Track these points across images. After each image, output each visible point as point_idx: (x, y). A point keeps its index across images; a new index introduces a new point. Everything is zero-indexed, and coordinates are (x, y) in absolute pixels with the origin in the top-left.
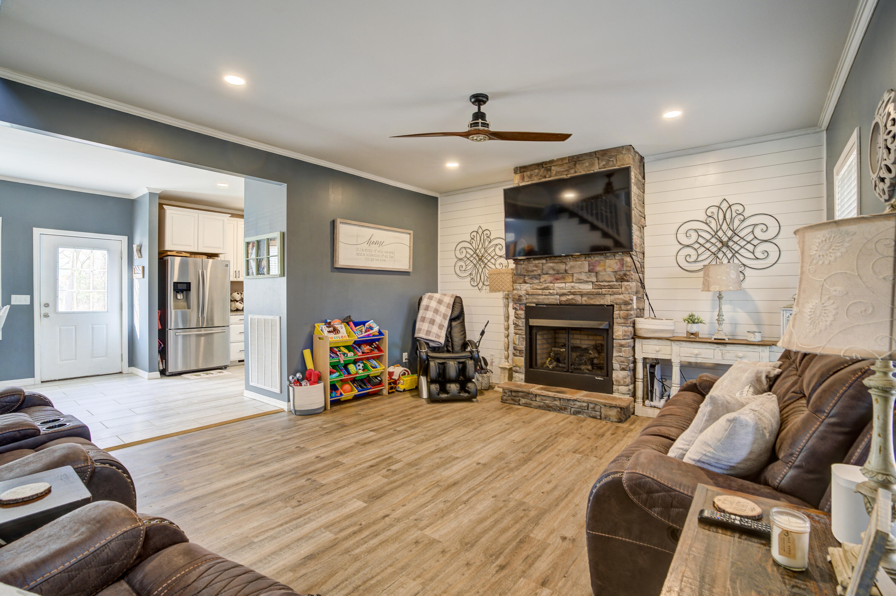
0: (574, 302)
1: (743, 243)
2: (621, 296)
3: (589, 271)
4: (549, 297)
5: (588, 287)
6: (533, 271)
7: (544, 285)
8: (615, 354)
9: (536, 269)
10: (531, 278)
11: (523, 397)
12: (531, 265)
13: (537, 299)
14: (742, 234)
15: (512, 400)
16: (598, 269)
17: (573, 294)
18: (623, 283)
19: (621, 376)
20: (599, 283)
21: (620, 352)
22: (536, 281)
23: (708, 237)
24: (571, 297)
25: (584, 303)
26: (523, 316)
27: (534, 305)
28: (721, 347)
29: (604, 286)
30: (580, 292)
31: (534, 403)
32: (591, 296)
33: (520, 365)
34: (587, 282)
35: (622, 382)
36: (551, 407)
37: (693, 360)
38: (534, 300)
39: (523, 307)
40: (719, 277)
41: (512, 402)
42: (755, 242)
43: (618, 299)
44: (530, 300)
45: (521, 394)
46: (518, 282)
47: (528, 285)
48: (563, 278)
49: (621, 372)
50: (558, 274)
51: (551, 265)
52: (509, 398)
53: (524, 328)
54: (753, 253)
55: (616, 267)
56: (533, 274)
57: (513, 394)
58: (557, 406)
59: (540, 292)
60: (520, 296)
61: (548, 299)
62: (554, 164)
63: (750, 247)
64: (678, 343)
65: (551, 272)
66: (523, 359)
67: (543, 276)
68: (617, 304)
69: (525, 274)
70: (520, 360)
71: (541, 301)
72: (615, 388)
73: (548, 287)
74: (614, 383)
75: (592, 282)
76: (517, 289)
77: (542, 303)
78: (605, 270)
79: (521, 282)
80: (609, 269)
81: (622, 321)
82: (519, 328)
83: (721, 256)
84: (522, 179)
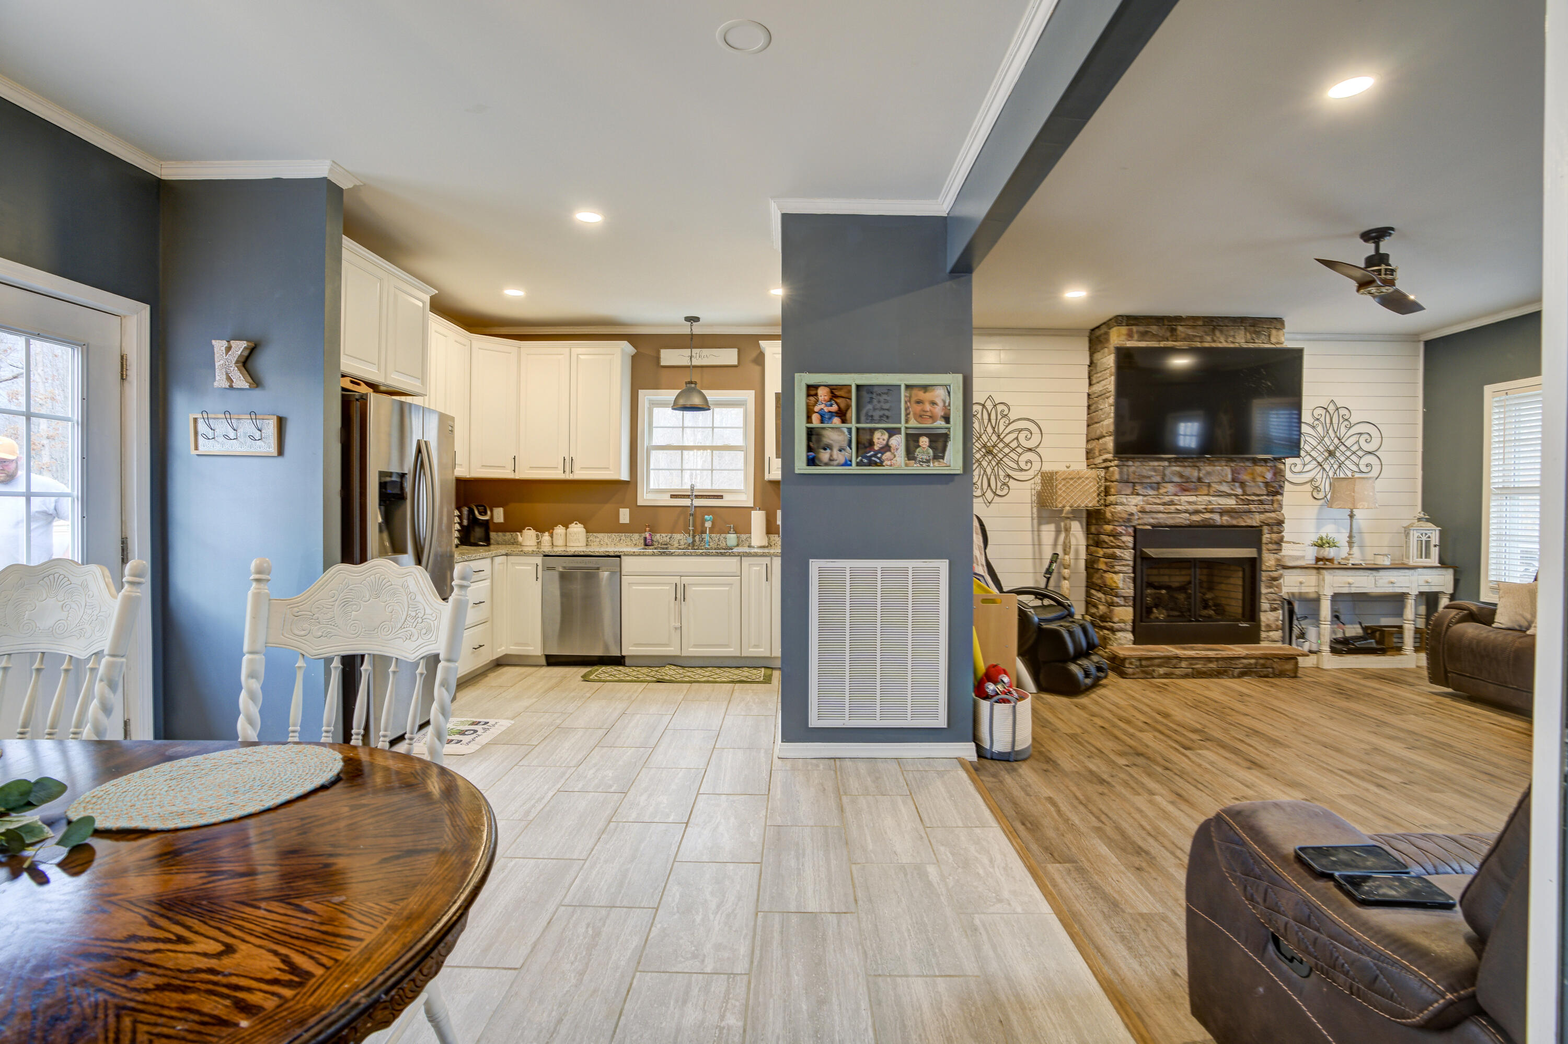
0: (1211, 521)
1: (1348, 453)
2: (1273, 515)
3: (1234, 480)
4: (1174, 515)
5: (1231, 502)
6: (1149, 477)
7: (1167, 499)
8: (1264, 590)
9: (1153, 473)
10: (1146, 488)
11: (1160, 666)
12: (1147, 468)
13: (1157, 518)
14: (1348, 443)
15: (1143, 672)
16: (1245, 477)
17: (1212, 511)
18: (1275, 498)
19: (1272, 619)
20: (1246, 497)
21: (1270, 587)
22: (1151, 492)
23: (1315, 444)
24: (1207, 516)
25: (1225, 523)
26: (1131, 545)
27: (1149, 527)
28: (1374, 573)
29: (1253, 501)
30: (1220, 508)
31: (1177, 671)
32: (1233, 514)
33: (1125, 618)
34: (1229, 495)
35: (1274, 626)
36: (1204, 673)
37: (1345, 590)
38: (1152, 521)
39: (1131, 530)
40: (1366, 493)
41: (1142, 675)
42: (1360, 453)
43: (1271, 518)
44: (1145, 521)
45: (1157, 661)
46: (1123, 493)
47: (1140, 498)
48: (1196, 489)
49: (1272, 613)
50: (1187, 482)
51: (1177, 469)
52: (1137, 670)
53: (1131, 563)
54: (1358, 465)
55: (1269, 476)
56: (1148, 481)
57: (1144, 663)
58: (1212, 670)
59: (1161, 508)
60: (1132, 514)
61: (1173, 518)
62: (1183, 324)
63: (1354, 457)
64: (1331, 571)
65: (1176, 479)
66: (1131, 610)
67: (1165, 485)
68: (1268, 525)
69: (1137, 481)
70: (1126, 611)
71: (1161, 521)
72: (1263, 635)
73: (1172, 501)
74: (1263, 629)
75: (1236, 495)
76: (1122, 504)
77: (1163, 525)
78: (1254, 480)
79: (1128, 492)
80: (1259, 479)
81: (1275, 547)
82: (1124, 563)
83: (1327, 467)
84: (1130, 336)
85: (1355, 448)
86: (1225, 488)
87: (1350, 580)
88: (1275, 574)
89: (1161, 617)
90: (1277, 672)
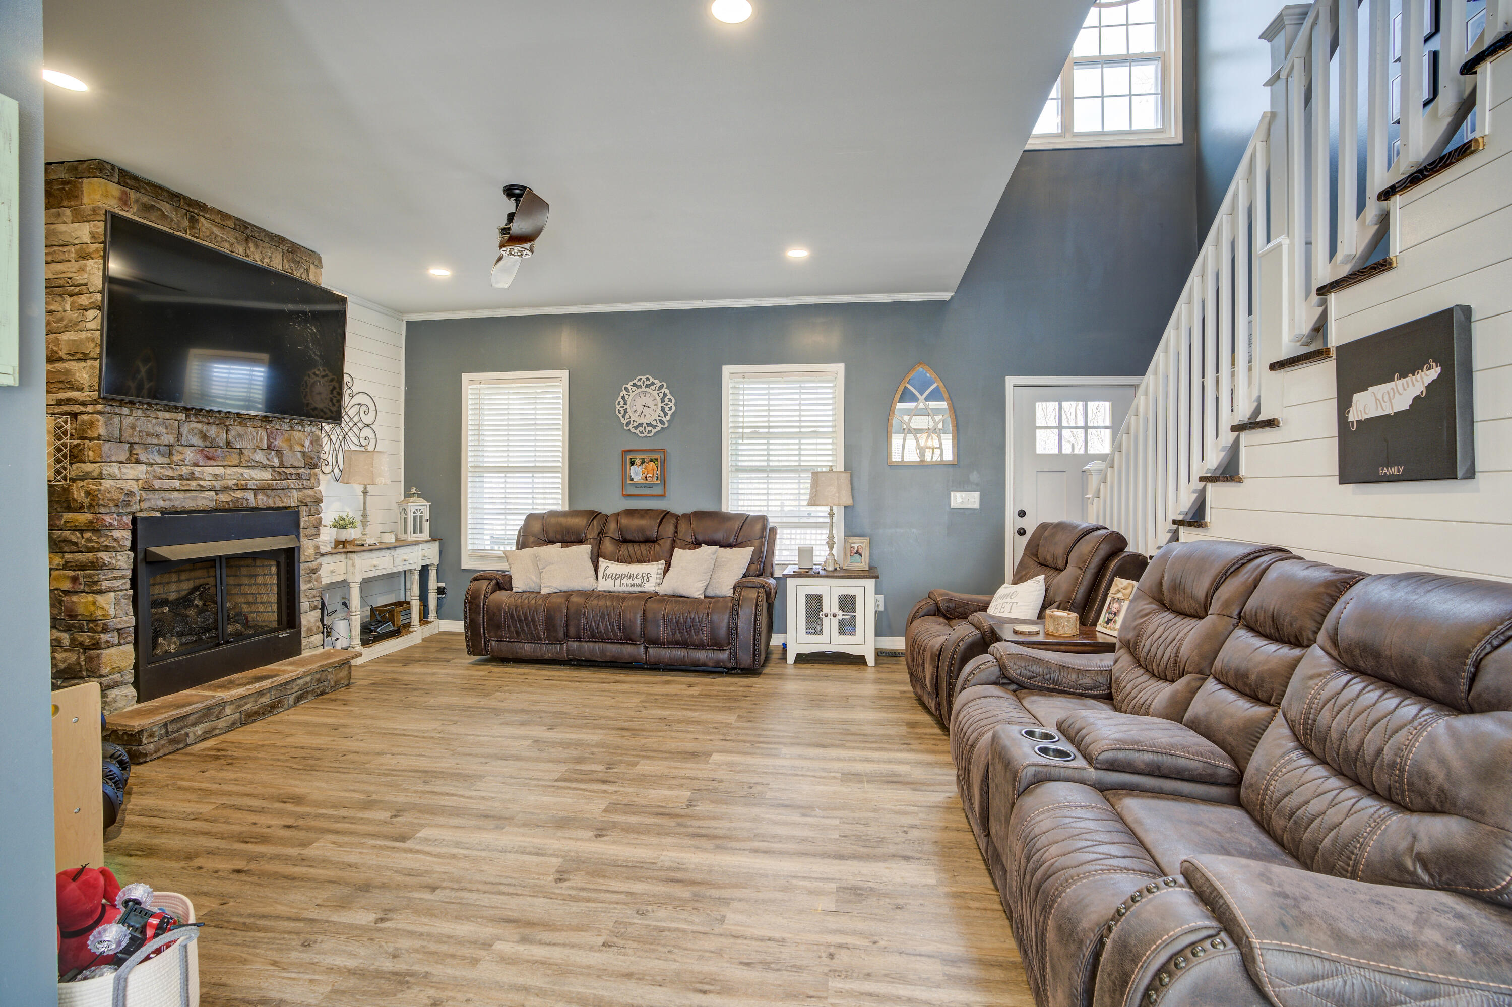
0: (243, 502)
1: (351, 425)
2: (310, 492)
3: (269, 447)
4: (194, 494)
5: (266, 475)
6: (156, 435)
7: (185, 470)
8: (303, 587)
9: (163, 430)
10: (150, 452)
11: (194, 724)
12: (153, 420)
13: (169, 500)
14: (350, 413)
15: (171, 742)
16: (278, 443)
18: (313, 471)
19: (313, 620)
20: (284, 470)
21: (310, 582)
22: (159, 459)
24: (239, 494)
25: (260, 504)
26: (128, 544)
27: (157, 515)
28: (393, 552)
29: (290, 475)
30: (254, 485)
31: (221, 724)
32: (268, 492)
33: (122, 665)
34: (265, 467)
35: (311, 630)
36: (256, 713)
37: (372, 574)
38: (161, 503)
39: (127, 519)
41: (171, 748)
43: (309, 496)
44: (152, 504)
45: (189, 719)
46: (114, 459)
47: (143, 468)
48: (224, 457)
49: (312, 613)
50: (212, 446)
51: (199, 426)
52: (163, 742)
53: (129, 573)
54: (358, 438)
55: (306, 444)
56: (155, 441)
57: (170, 728)
59: (177, 484)
60: (131, 494)
61: (194, 499)
63: (355, 430)
65: (196, 441)
66: (130, 648)
67: (181, 448)
68: (305, 505)
69: (137, 440)
70: (124, 652)
71: (177, 503)
72: (304, 642)
73: (191, 474)
74: (303, 635)
75: (273, 467)
76: (112, 477)
77: (179, 509)
78: (291, 449)
79: (123, 458)
80: (298, 448)
81: (313, 531)
82: (117, 573)
83: (334, 438)
84: (124, 201)
85: (356, 419)
86: (259, 456)
87: (375, 562)
88: (313, 565)
89: (173, 648)
90: (332, 684)
